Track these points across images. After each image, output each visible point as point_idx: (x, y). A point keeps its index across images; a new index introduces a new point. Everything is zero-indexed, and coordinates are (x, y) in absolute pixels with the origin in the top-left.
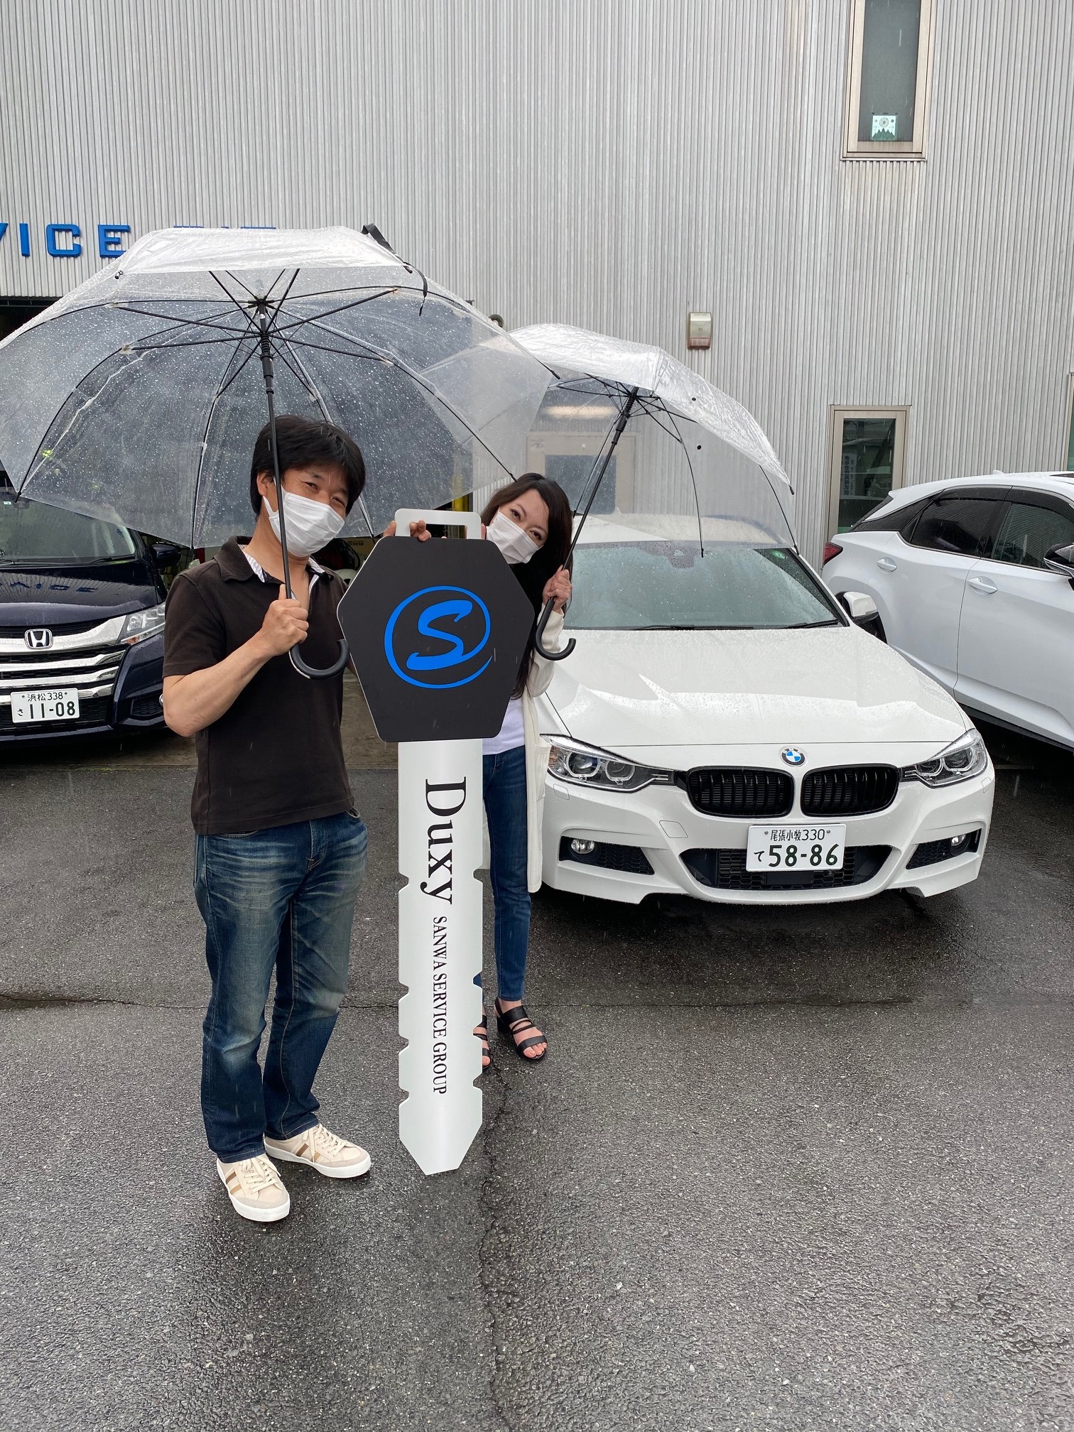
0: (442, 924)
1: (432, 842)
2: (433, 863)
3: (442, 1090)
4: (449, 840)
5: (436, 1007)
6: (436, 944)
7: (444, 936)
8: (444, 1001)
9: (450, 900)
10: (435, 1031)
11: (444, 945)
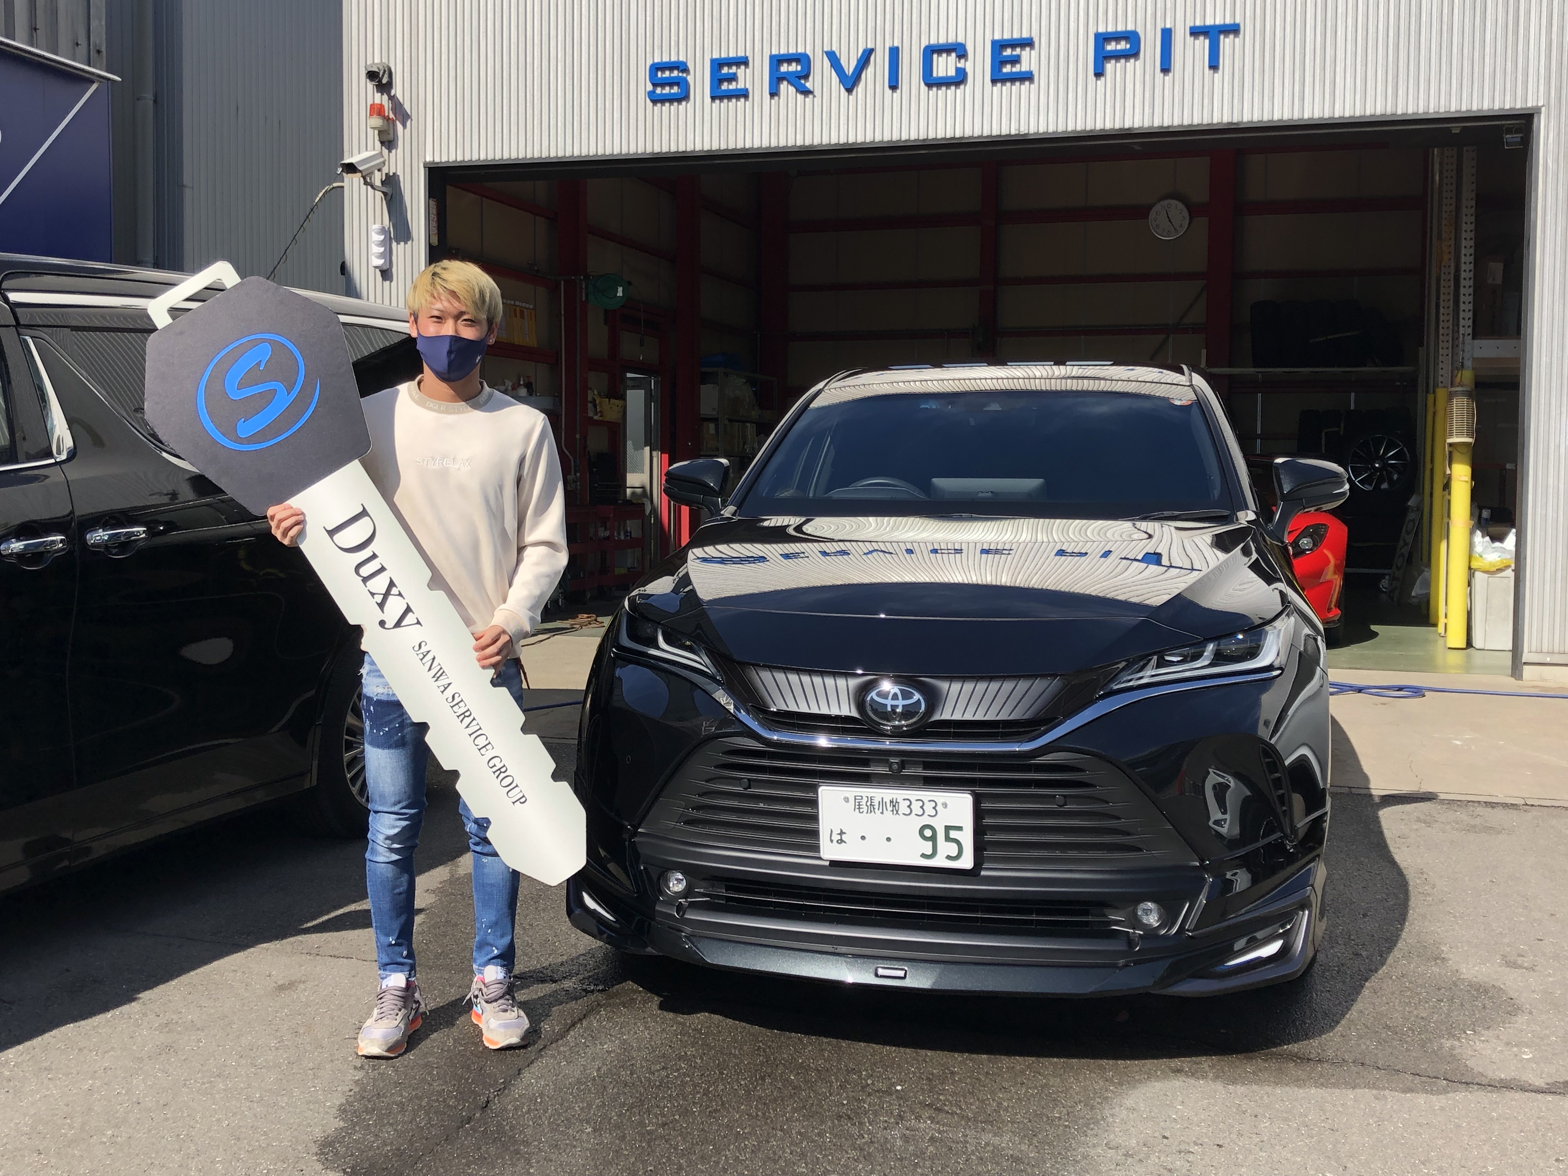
0: (424, 649)
1: (365, 580)
2: (379, 599)
3: (522, 800)
4: (382, 569)
5: (467, 727)
6: (430, 669)
7: (434, 659)
8: (471, 718)
9: (418, 623)
10: (479, 750)
11: (439, 667)
